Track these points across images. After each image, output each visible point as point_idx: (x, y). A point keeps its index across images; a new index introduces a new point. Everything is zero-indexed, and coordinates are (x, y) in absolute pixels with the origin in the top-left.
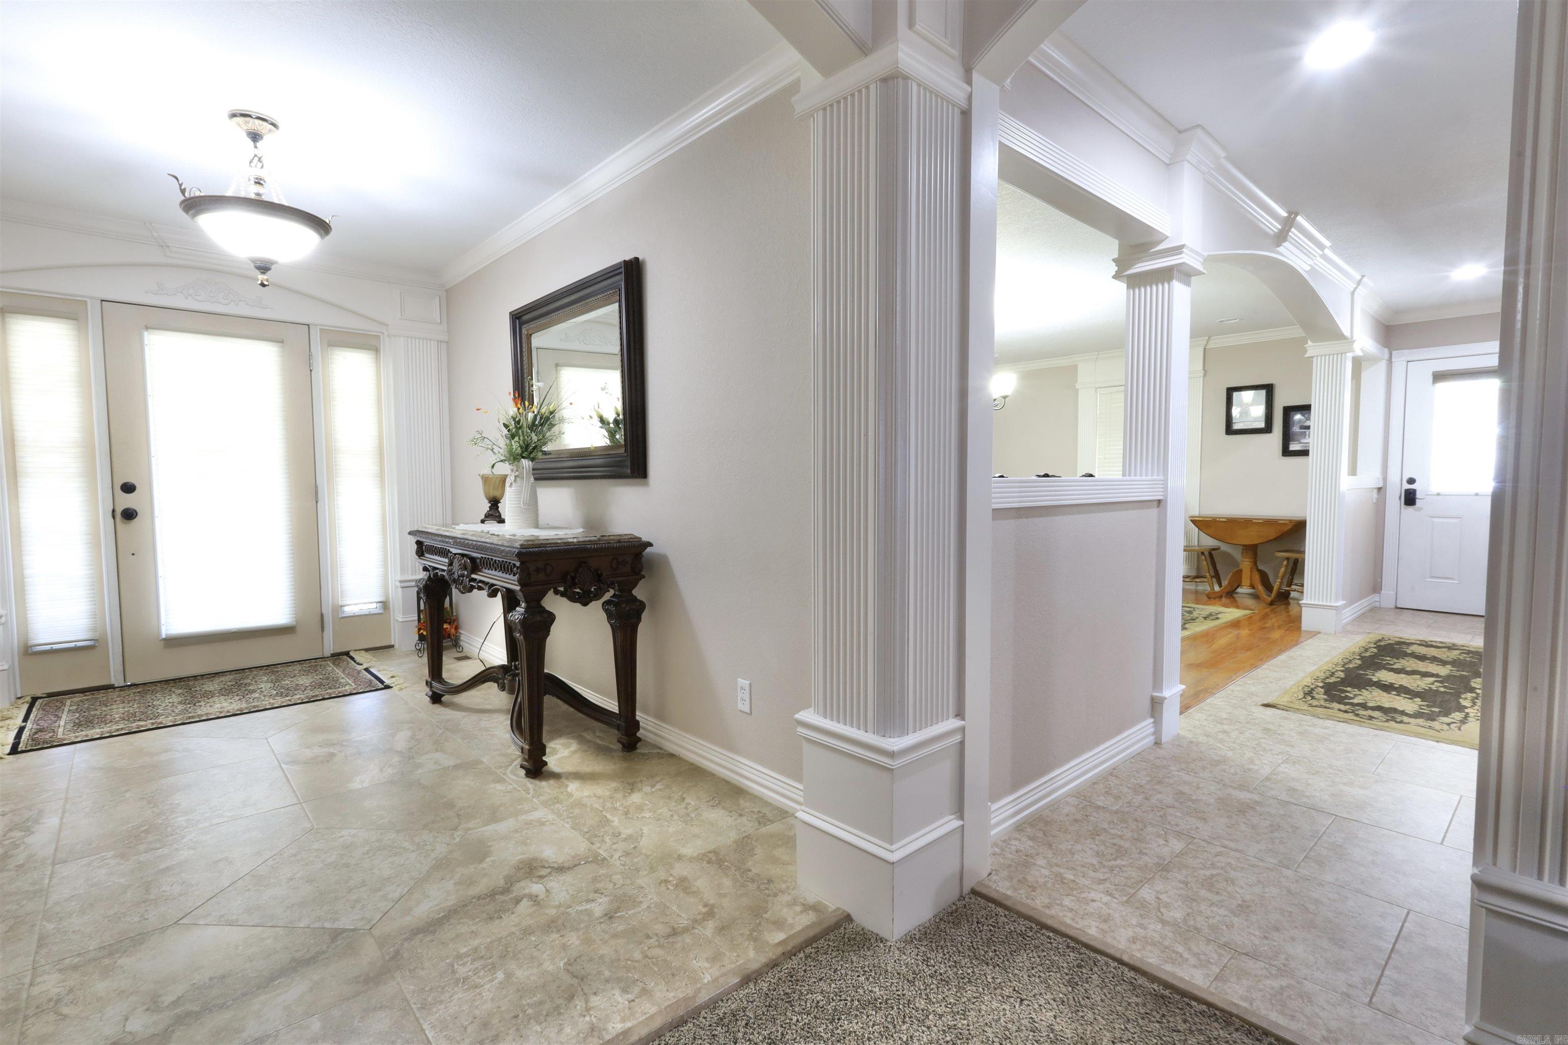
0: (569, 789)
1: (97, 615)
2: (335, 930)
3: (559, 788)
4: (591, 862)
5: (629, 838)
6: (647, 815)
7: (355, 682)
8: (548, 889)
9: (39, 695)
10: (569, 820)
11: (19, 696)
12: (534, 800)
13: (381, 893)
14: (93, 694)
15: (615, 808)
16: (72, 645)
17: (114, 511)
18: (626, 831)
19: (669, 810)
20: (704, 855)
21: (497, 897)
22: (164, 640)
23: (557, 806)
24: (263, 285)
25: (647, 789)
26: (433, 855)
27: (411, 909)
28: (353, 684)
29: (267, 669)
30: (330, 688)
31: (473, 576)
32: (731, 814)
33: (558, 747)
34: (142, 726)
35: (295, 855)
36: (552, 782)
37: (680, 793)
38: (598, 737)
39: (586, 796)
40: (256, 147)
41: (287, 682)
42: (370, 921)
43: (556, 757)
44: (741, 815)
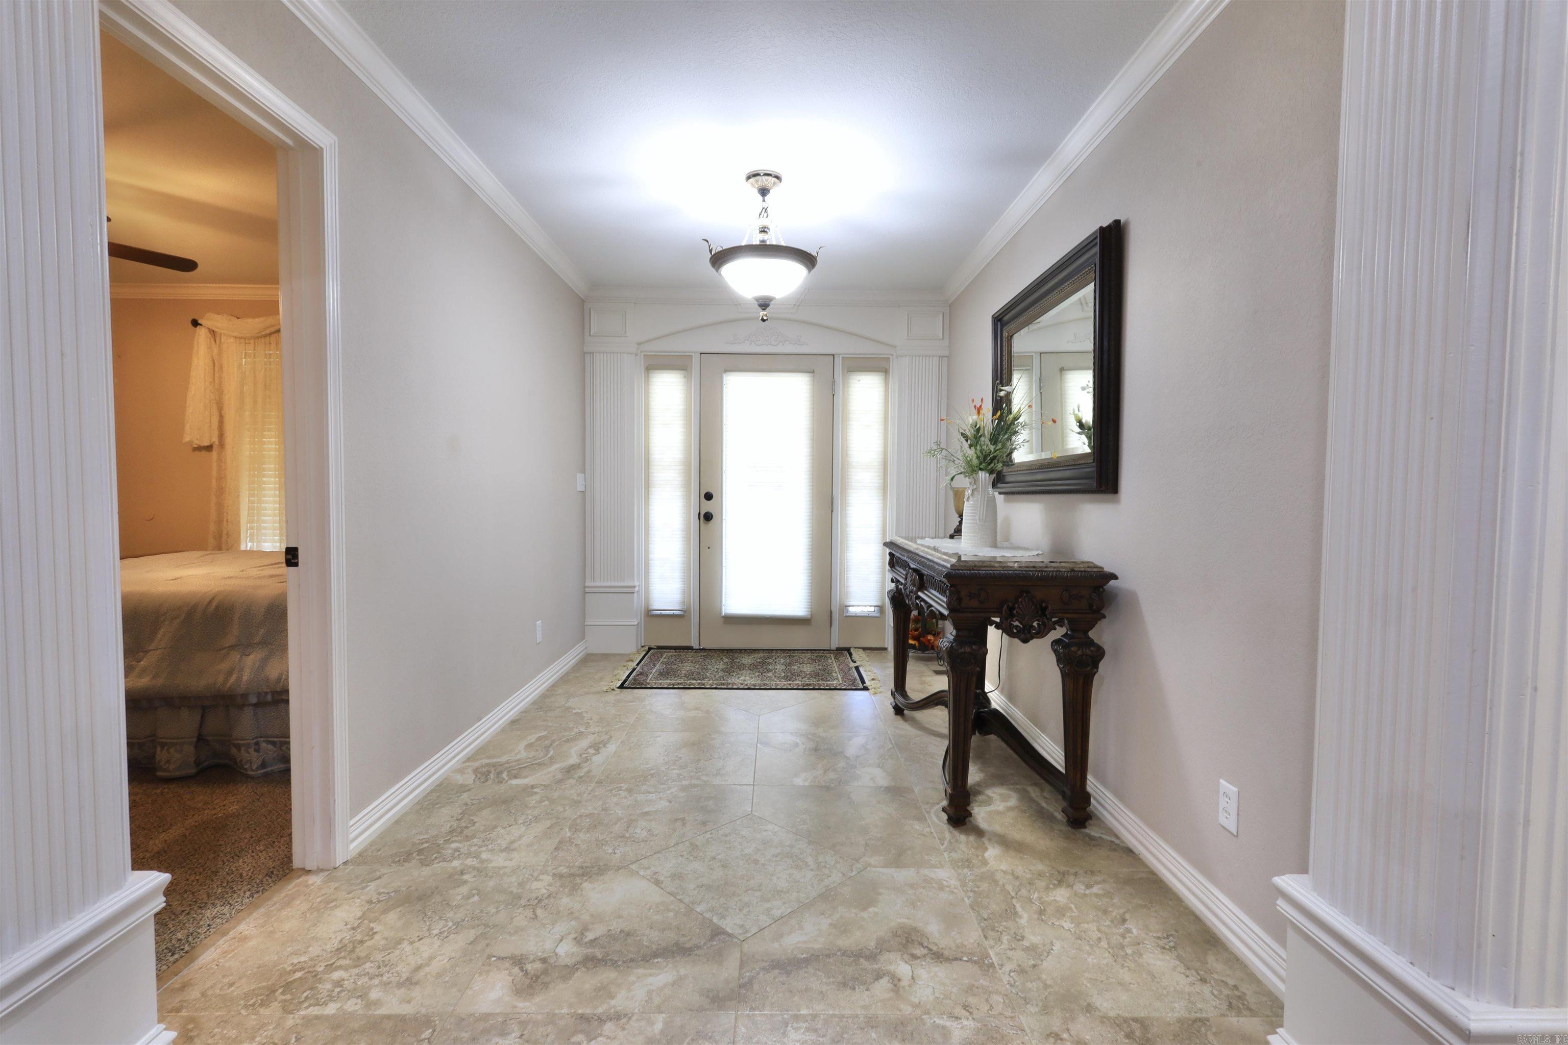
0: (987, 855)
1: (686, 592)
2: (719, 927)
3: (977, 849)
4: (975, 962)
5: (1031, 949)
6: (1067, 925)
7: (843, 678)
8: (914, 976)
9: (653, 646)
10: (971, 894)
11: (643, 645)
12: (945, 854)
13: (768, 905)
14: (680, 652)
15: (1030, 900)
16: (671, 613)
17: (699, 514)
18: (1032, 938)
19: (1099, 930)
20: (1126, 1020)
21: (862, 960)
22: (723, 617)
23: (966, 870)
24: (763, 320)
25: (1080, 888)
26: (826, 882)
27: (782, 936)
28: (841, 680)
29: (787, 653)
30: (822, 680)
31: (920, 594)
32: (1188, 972)
33: (995, 796)
34: (692, 684)
35: (726, 835)
36: (972, 838)
37: (1122, 911)
38: (1045, 797)
39: (1002, 870)
40: (764, 201)
41: (796, 667)
42: (746, 932)
43: (988, 809)
44: (1203, 981)
